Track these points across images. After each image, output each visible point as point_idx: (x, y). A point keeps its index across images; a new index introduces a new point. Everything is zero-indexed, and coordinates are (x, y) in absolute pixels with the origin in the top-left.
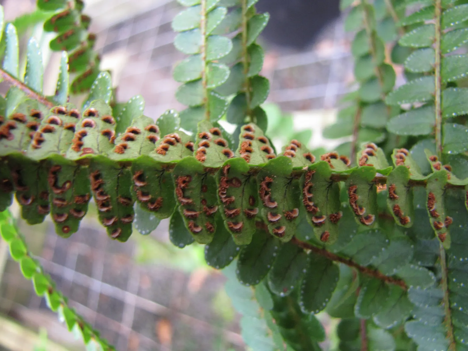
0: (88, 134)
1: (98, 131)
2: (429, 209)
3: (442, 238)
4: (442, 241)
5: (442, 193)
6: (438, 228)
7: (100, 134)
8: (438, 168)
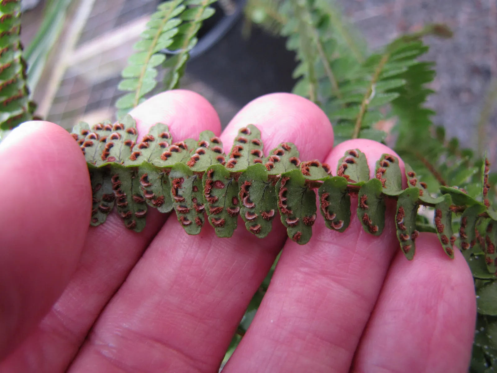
0: (114, 145)
1: (122, 142)
2: (397, 222)
3: (406, 250)
4: (406, 253)
5: (412, 209)
6: (403, 240)
7: (124, 144)
8: (414, 184)
